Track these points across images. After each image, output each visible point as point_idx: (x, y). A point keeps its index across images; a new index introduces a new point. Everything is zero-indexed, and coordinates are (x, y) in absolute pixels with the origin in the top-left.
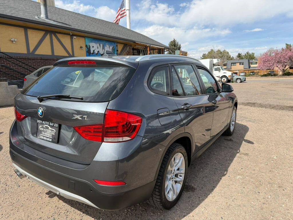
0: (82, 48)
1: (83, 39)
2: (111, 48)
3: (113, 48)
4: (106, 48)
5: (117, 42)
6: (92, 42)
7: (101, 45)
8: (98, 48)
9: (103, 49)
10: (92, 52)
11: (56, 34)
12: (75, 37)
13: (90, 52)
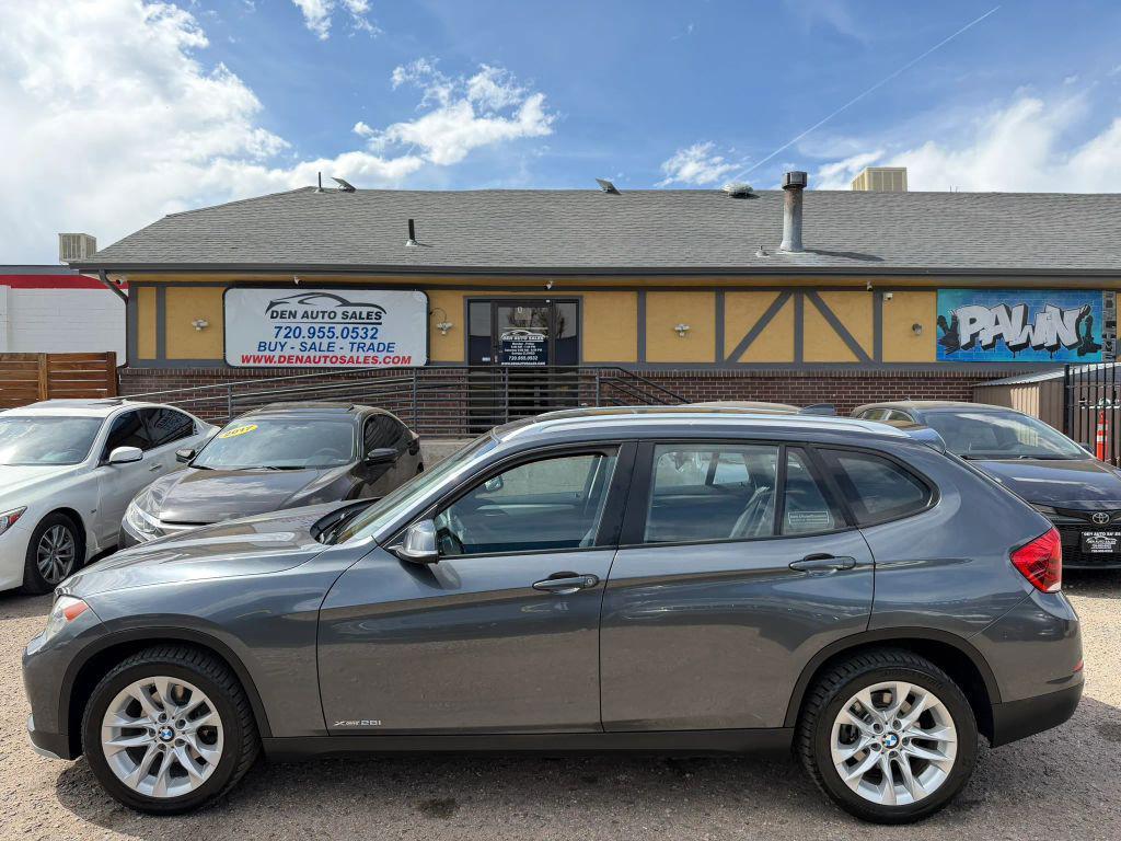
0: (919, 331)
1: (930, 297)
2: (1072, 316)
3: (1081, 316)
4: (1041, 319)
5: (1107, 290)
6: (967, 303)
7: (1018, 312)
8: (997, 323)
9: (1024, 324)
10: (964, 339)
11: (820, 294)
12: (890, 295)
13: (958, 343)
